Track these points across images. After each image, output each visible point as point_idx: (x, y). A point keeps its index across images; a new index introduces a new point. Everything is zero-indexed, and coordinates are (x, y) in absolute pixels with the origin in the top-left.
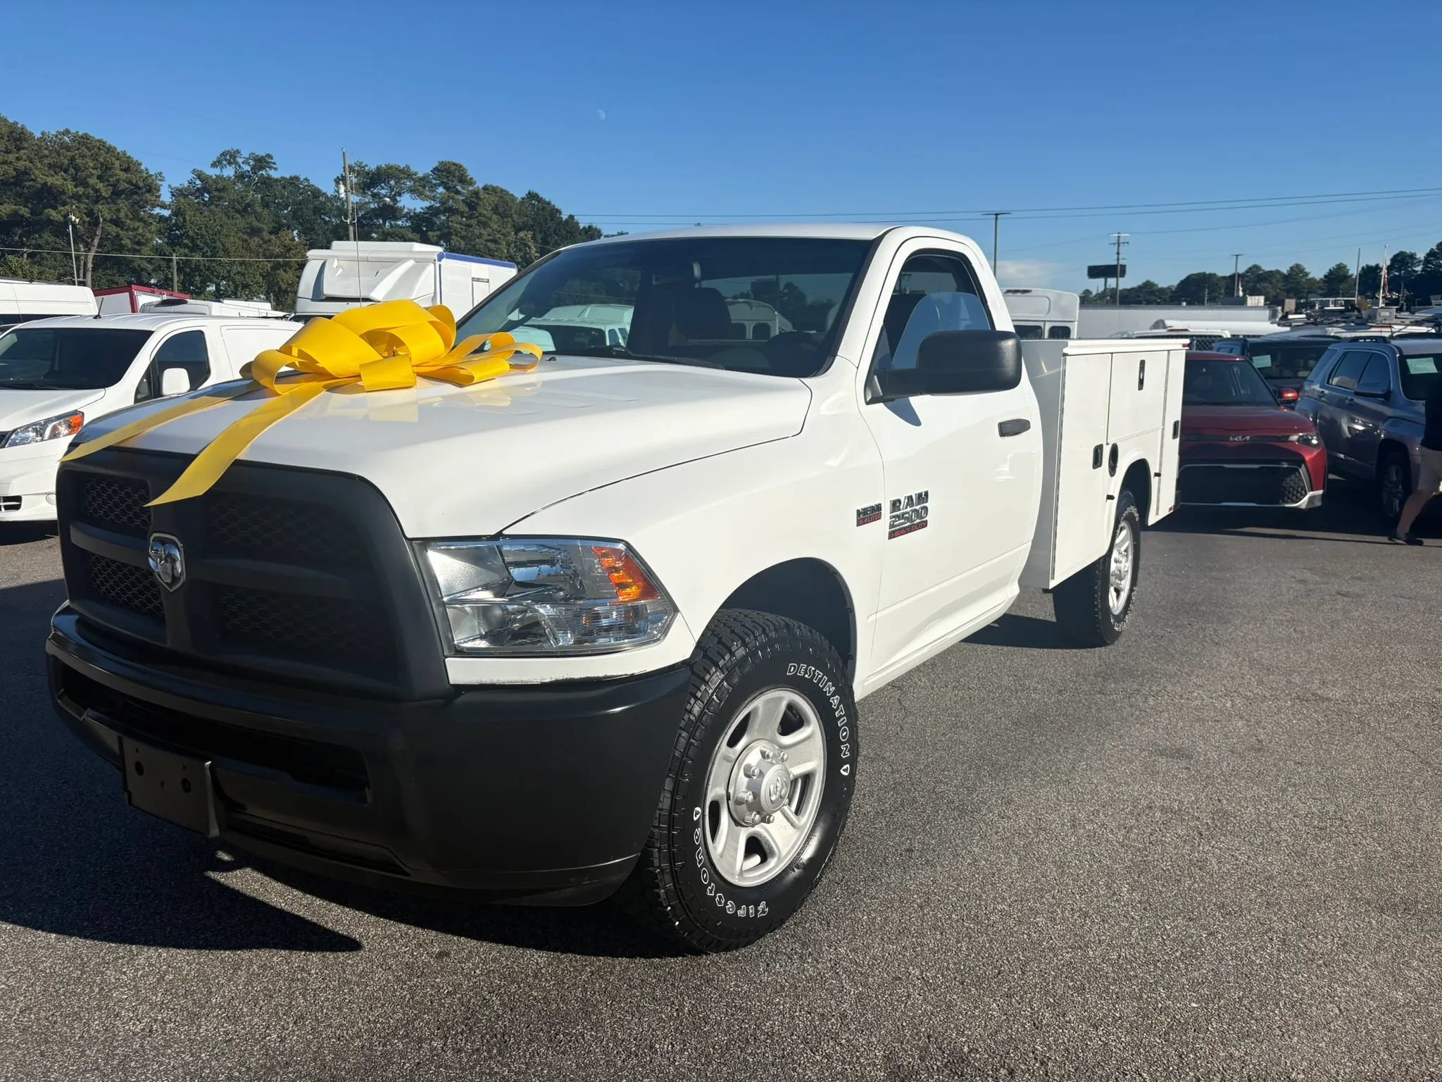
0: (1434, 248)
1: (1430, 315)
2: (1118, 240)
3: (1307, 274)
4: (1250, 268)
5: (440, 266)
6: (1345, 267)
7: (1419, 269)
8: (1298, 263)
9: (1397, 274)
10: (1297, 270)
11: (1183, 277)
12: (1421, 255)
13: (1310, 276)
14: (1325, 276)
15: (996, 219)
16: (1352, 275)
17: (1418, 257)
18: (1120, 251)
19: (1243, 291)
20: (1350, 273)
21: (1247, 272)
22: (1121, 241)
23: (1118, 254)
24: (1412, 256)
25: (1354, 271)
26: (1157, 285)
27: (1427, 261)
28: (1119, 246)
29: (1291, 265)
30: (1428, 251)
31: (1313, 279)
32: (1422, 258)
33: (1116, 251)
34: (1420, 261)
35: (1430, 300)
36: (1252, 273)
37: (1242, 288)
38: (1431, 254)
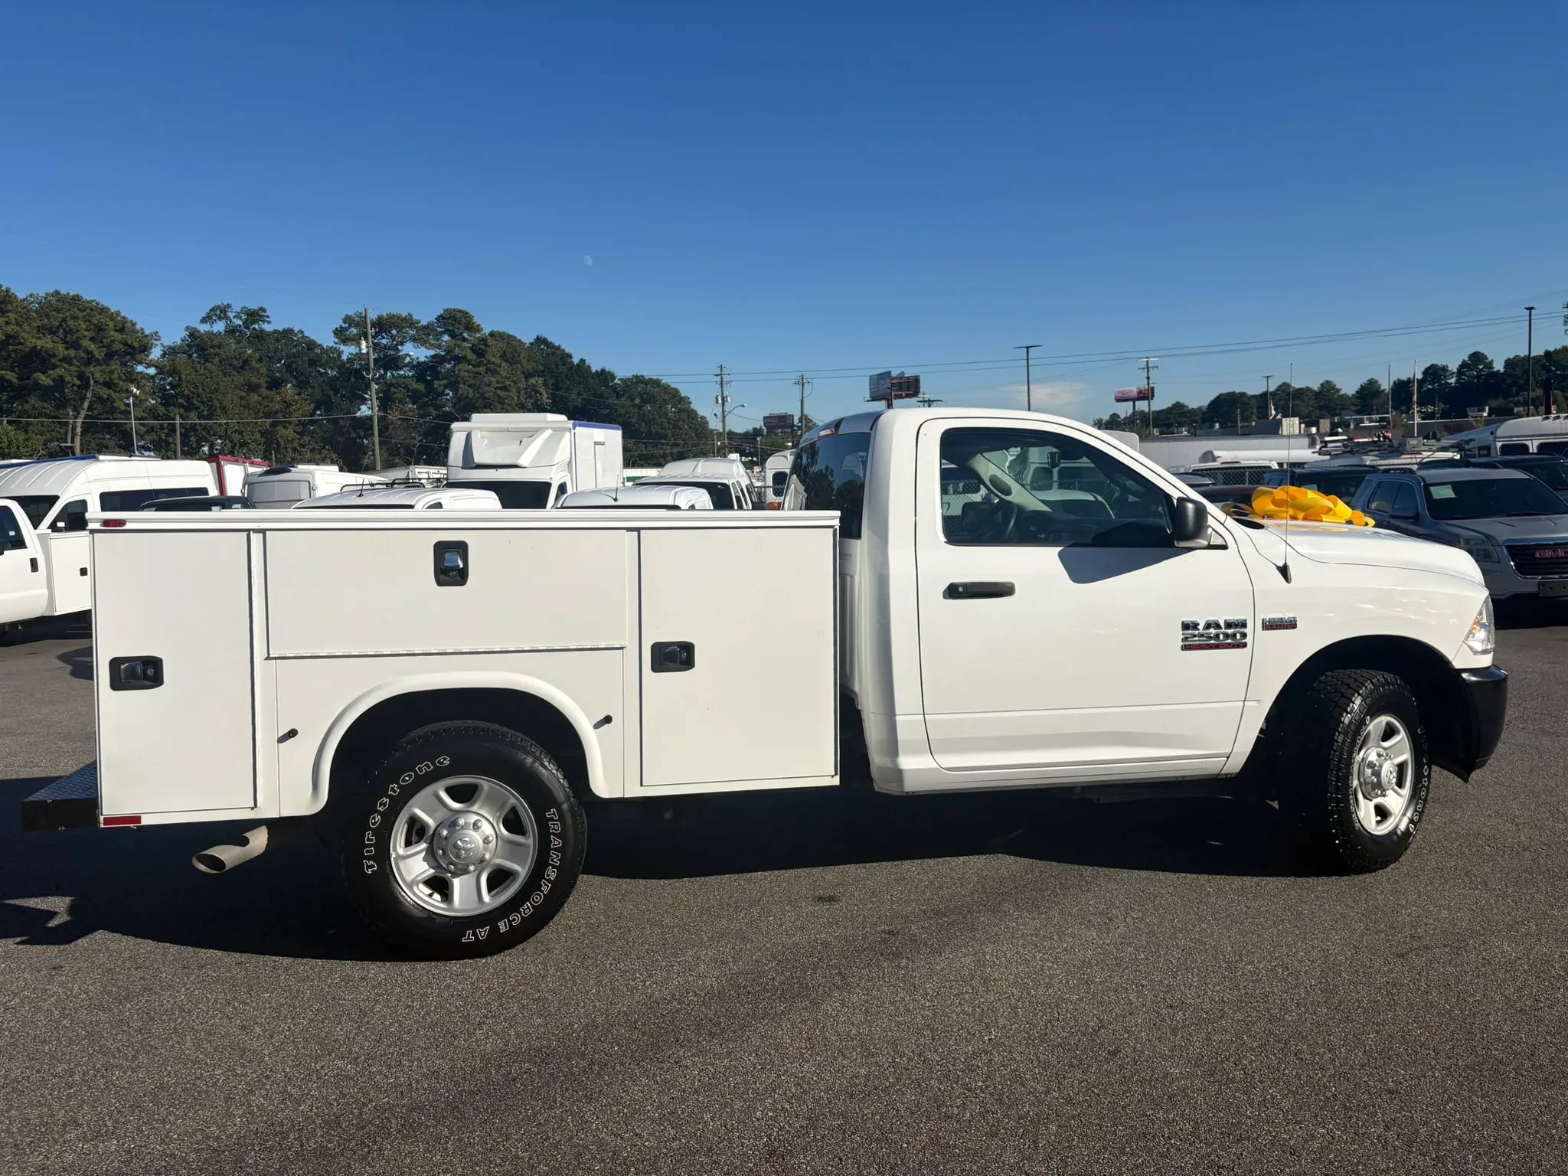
0: (1466, 359)
2: (1147, 365)
3: (1338, 391)
4: (1280, 386)
5: (575, 433)
6: (1377, 381)
7: (1453, 381)
8: (1329, 379)
9: (1430, 387)
10: (1328, 388)
11: (1213, 397)
12: (1453, 367)
13: (1342, 392)
14: (1357, 392)
15: (1028, 352)
16: (1384, 390)
17: (1450, 369)
18: (1150, 376)
19: (1275, 410)
20: (1382, 388)
21: (1277, 390)
22: (1150, 366)
23: (1148, 378)
24: (1444, 369)
25: (1386, 385)
26: (1187, 407)
27: (1460, 373)
28: (1148, 370)
29: (1322, 382)
30: (1460, 363)
31: (1345, 395)
32: (1455, 370)
33: (1146, 376)
34: (1453, 373)
35: (1466, 412)
36: (1283, 391)
37: (1273, 407)
38: (1464, 365)
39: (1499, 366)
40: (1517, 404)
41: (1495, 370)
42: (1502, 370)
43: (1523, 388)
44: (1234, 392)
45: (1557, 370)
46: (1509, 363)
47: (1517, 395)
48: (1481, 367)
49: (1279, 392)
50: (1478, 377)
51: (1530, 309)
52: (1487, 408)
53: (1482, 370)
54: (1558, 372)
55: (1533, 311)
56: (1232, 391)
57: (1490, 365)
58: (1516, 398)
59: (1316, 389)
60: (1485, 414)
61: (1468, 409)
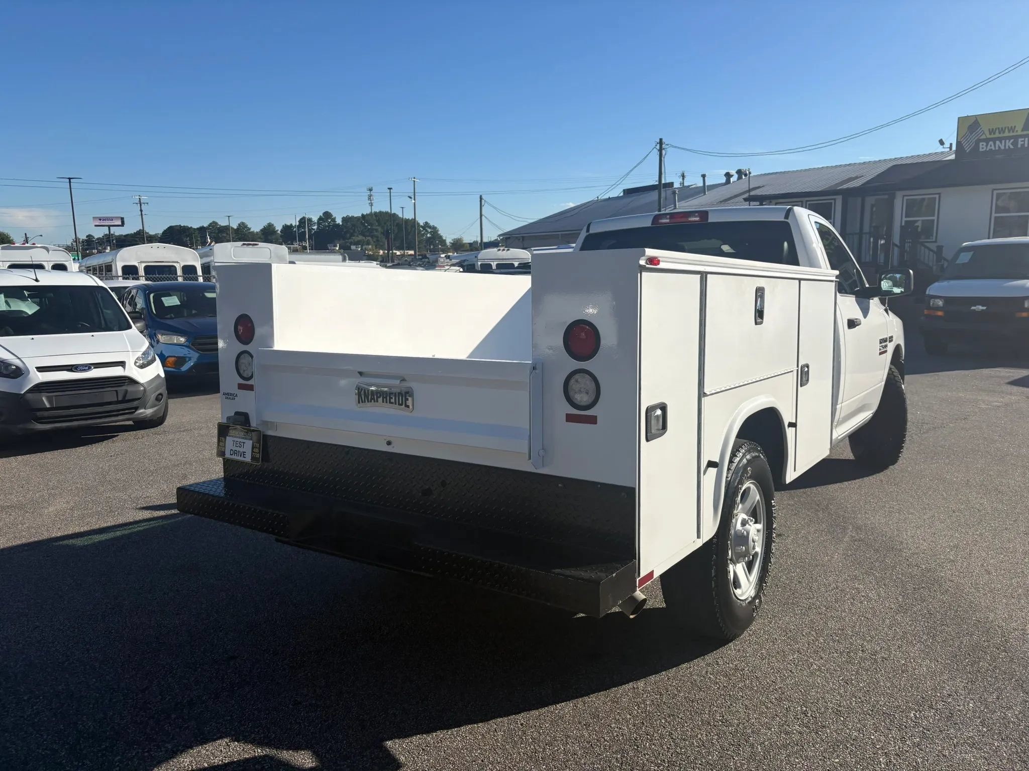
0: (322, 215)
1: (458, 261)
2: (140, 201)
3: (250, 229)
4: (211, 224)
6: (273, 225)
7: (315, 227)
8: (243, 221)
9: (303, 230)
11: (166, 228)
12: (315, 219)
13: (252, 230)
14: (261, 230)
15: (70, 182)
16: (277, 231)
17: (313, 220)
18: (142, 209)
19: (210, 239)
20: (277, 229)
21: (209, 226)
22: (142, 202)
23: (141, 211)
24: (310, 220)
25: (279, 228)
27: (319, 223)
28: (141, 205)
29: (239, 223)
30: (319, 217)
31: (253, 232)
32: (316, 221)
33: (140, 209)
34: (315, 223)
35: (327, 247)
36: (213, 227)
37: (209, 237)
38: (320, 219)
39: (339, 221)
40: (351, 244)
41: (337, 223)
42: (341, 224)
43: (352, 235)
44: (180, 225)
45: (368, 225)
46: (344, 219)
47: (350, 238)
48: (330, 220)
49: (211, 227)
50: (329, 226)
51: (390, 189)
52: (338, 245)
53: (330, 222)
54: (369, 227)
55: (391, 190)
56: (179, 224)
57: (334, 220)
58: (350, 240)
59: (235, 228)
60: (337, 249)
61: (328, 245)
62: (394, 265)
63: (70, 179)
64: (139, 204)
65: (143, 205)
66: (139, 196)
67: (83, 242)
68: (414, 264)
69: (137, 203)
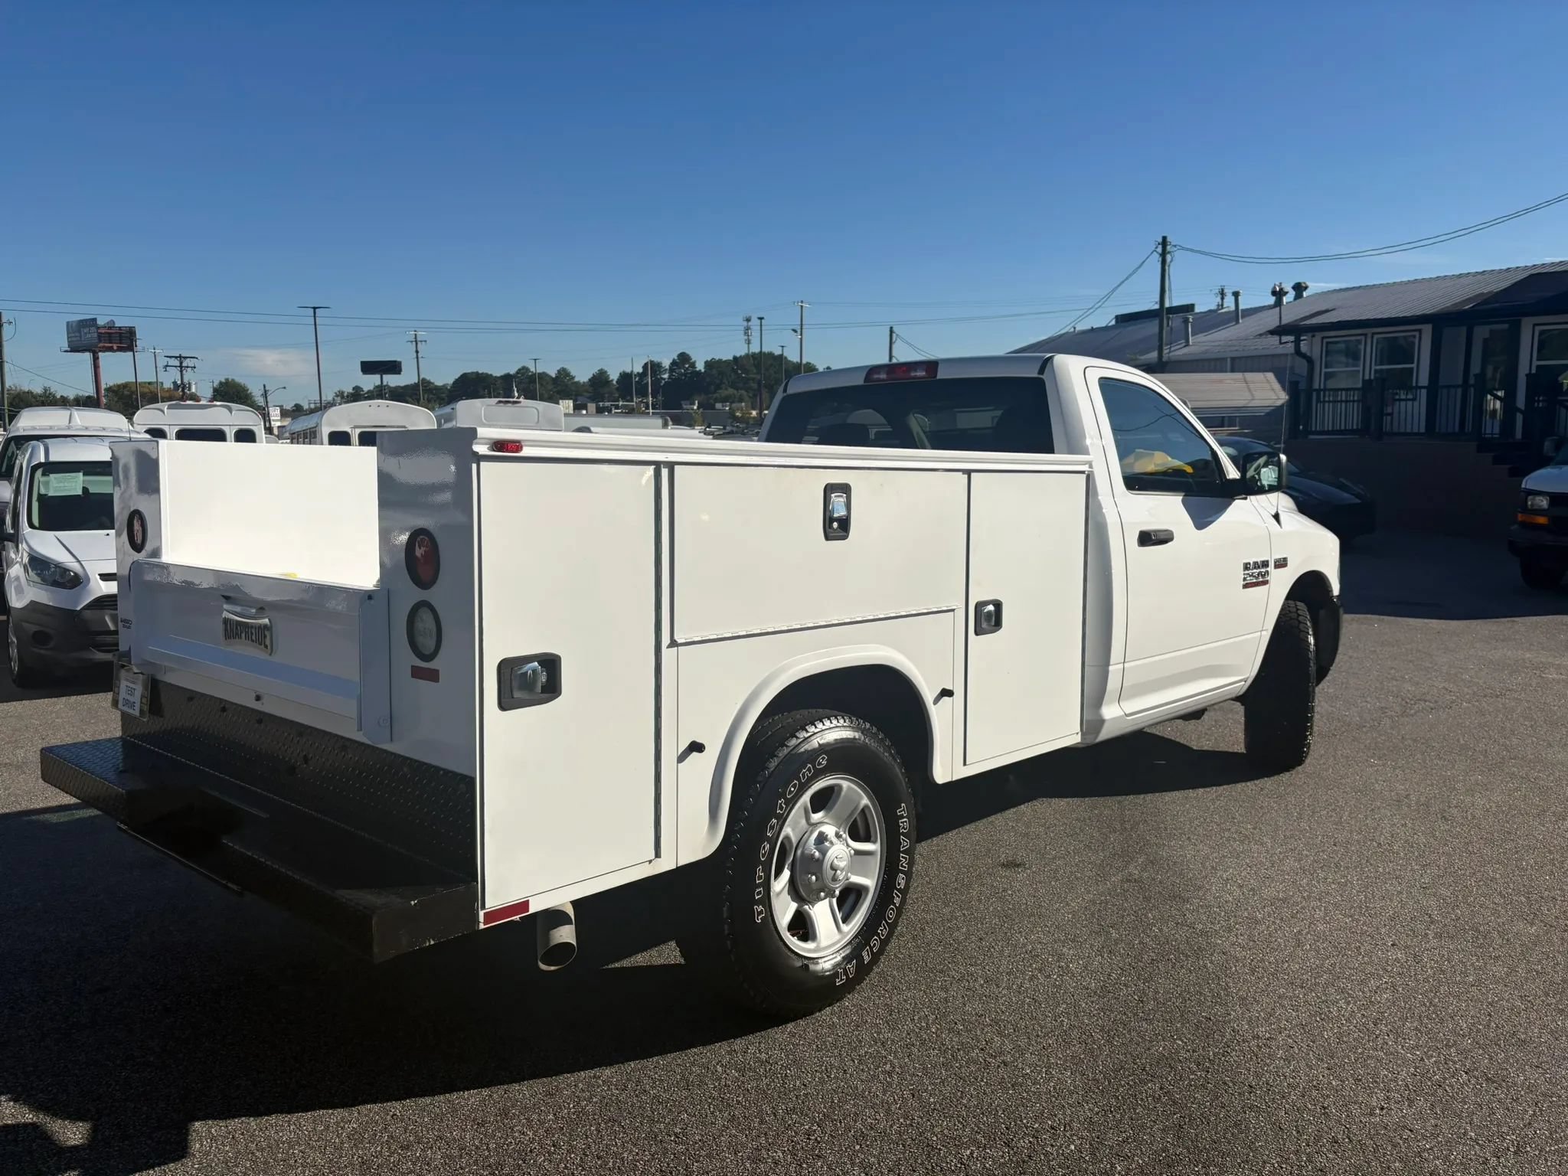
0: (676, 358)
2: (416, 338)
3: (573, 378)
4: (519, 370)
6: (606, 372)
7: (666, 376)
8: (565, 367)
9: (650, 380)
10: (563, 373)
11: (458, 376)
12: (666, 363)
13: (576, 380)
14: (590, 380)
15: (315, 313)
16: (612, 381)
17: (663, 365)
18: (419, 350)
19: (518, 392)
20: (611, 378)
21: (517, 373)
22: (418, 339)
23: (417, 352)
24: (659, 365)
25: (614, 376)
26: (433, 383)
27: (671, 370)
28: (417, 344)
29: (558, 369)
30: (671, 361)
31: (578, 383)
32: (667, 367)
33: (415, 349)
34: (666, 369)
35: (681, 405)
36: (523, 375)
37: (516, 389)
38: (674, 363)
39: (700, 366)
40: (717, 400)
41: (697, 369)
42: (703, 370)
43: (718, 387)
44: (477, 372)
45: (742, 373)
46: (709, 364)
47: (715, 392)
48: (687, 366)
49: (519, 375)
50: (685, 375)
51: (761, 319)
52: (697, 402)
53: (687, 368)
54: (744, 375)
55: (763, 321)
56: (475, 371)
57: (693, 365)
58: (715, 396)
59: (554, 376)
60: (695, 407)
61: (682, 402)
62: (724, 434)
63: (315, 308)
64: (414, 343)
65: (419, 343)
66: (415, 331)
67: (348, 396)
68: (750, 433)
69: (412, 342)
